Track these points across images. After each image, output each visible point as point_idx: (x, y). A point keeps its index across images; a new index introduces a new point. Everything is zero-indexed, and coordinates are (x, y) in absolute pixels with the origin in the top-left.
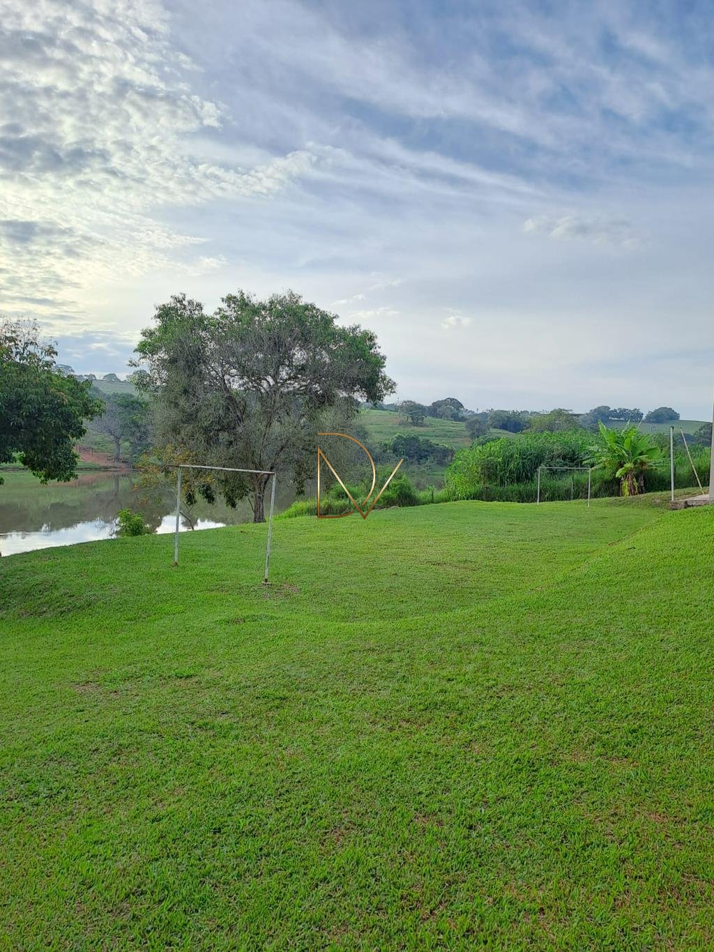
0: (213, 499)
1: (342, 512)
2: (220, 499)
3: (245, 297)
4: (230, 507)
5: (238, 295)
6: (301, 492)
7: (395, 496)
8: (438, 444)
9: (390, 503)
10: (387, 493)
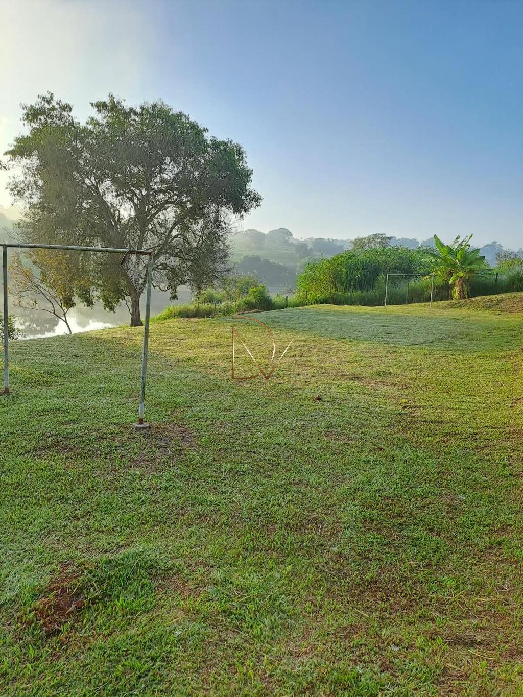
0: (92, 303)
1: (208, 314)
2: (99, 304)
3: (116, 101)
4: (108, 309)
5: (107, 100)
6: (174, 297)
7: (254, 301)
8: (275, 263)
9: (250, 307)
10: (247, 298)
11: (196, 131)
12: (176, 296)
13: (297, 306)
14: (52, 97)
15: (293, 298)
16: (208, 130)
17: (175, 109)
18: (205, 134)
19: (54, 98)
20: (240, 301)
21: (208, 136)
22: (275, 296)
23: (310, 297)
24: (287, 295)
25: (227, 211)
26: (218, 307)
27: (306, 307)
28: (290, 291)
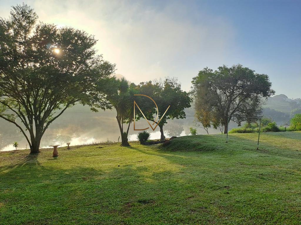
1: (250, 132)
2: (212, 126)
4: (215, 128)
5: (223, 66)
6: (239, 125)
7: (270, 128)
8: (278, 111)
9: (268, 130)
10: (267, 127)
11: (251, 72)
12: (240, 125)
13: (291, 131)
14: (207, 68)
15: (288, 128)
16: (255, 71)
17: (244, 66)
18: (254, 72)
19: (208, 68)
20: (264, 128)
21: (255, 73)
22: (279, 127)
23: (297, 128)
24: (286, 126)
25: (261, 96)
26: (254, 130)
27: (295, 131)
28: (287, 125)
